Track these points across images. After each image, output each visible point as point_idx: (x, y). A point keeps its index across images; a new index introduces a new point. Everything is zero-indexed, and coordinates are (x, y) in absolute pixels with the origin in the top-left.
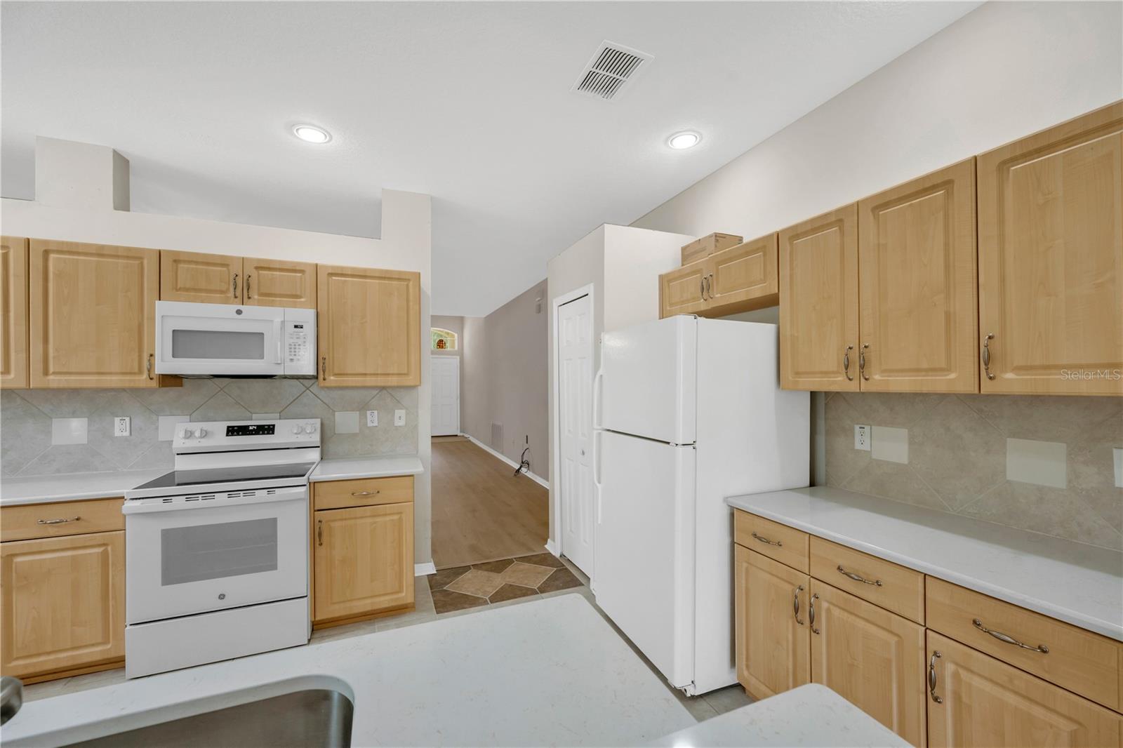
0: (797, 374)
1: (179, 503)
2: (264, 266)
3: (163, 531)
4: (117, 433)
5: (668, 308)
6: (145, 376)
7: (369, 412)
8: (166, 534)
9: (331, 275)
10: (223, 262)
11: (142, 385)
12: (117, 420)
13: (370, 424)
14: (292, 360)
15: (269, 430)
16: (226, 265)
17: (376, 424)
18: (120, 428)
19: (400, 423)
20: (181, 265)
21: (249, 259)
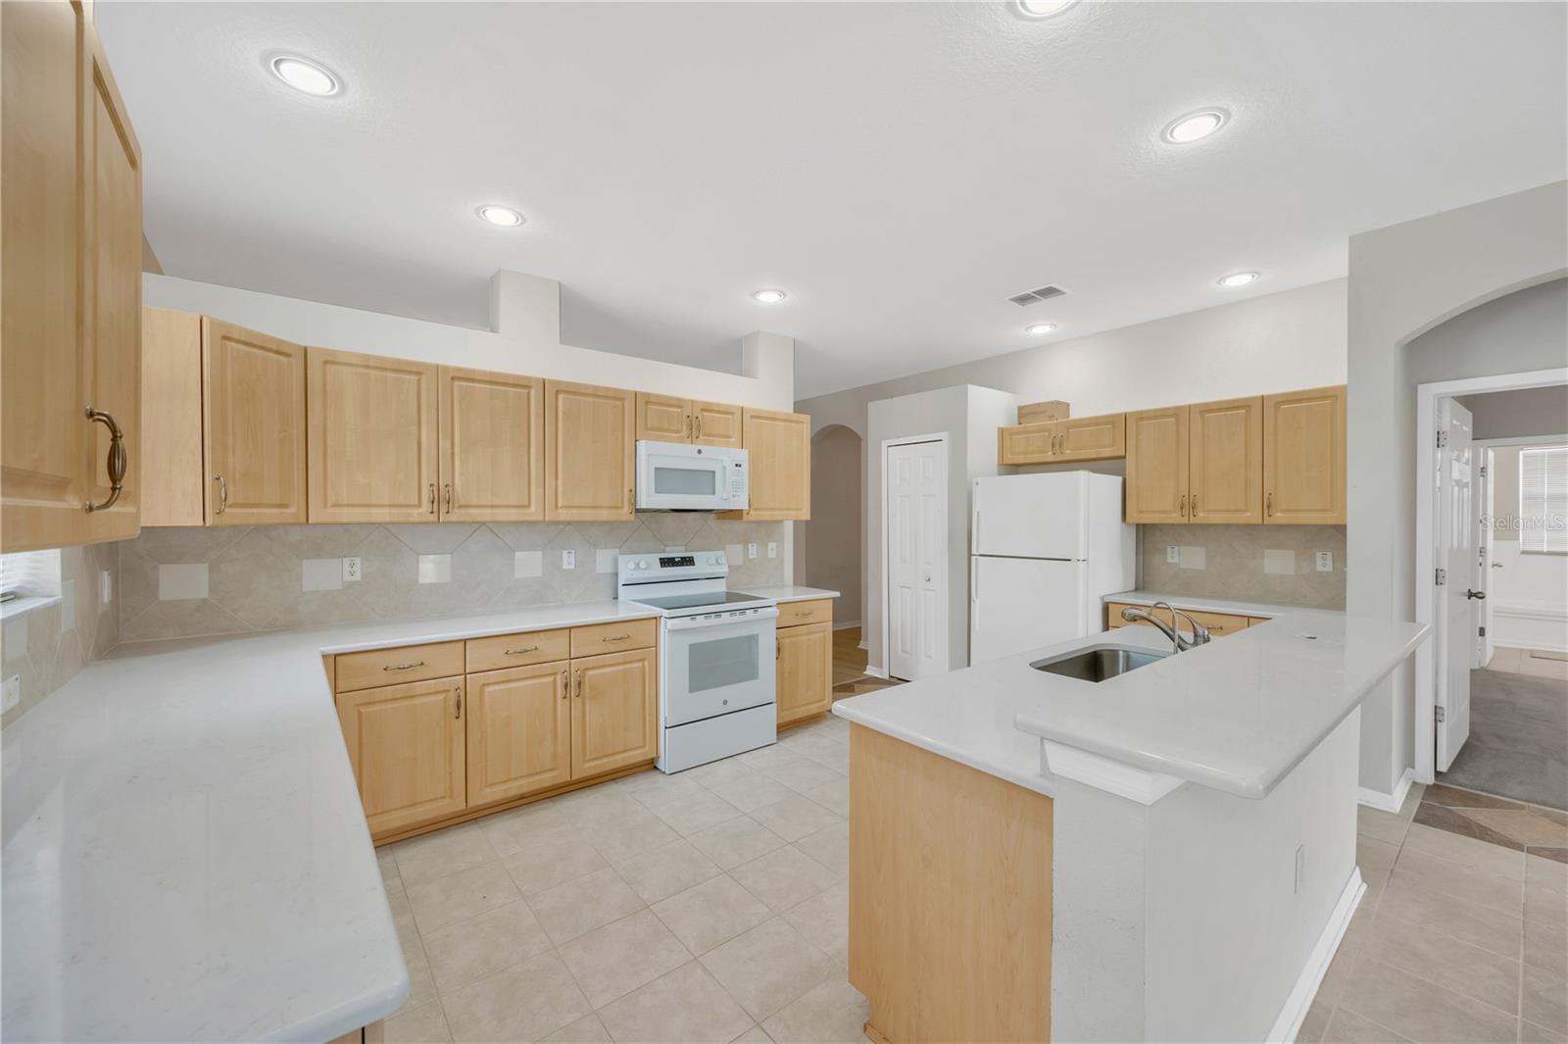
0: (1141, 512)
1: (701, 621)
2: (707, 408)
3: (690, 645)
4: (565, 566)
5: (1009, 456)
6: (626, 510)
7: (750, 545)
8: (693, 648)
9: (753, 417)
10: (678, 403)
11: (624, 518)
12: (565, 552)
13: (751, 557)
14: (734, 496)
15: (688, 561)
16: (679, 407)
17: (755, 556)
18: (568, 561)
19: (772, 555)
20: (651, 406)
21: (696, 402)
